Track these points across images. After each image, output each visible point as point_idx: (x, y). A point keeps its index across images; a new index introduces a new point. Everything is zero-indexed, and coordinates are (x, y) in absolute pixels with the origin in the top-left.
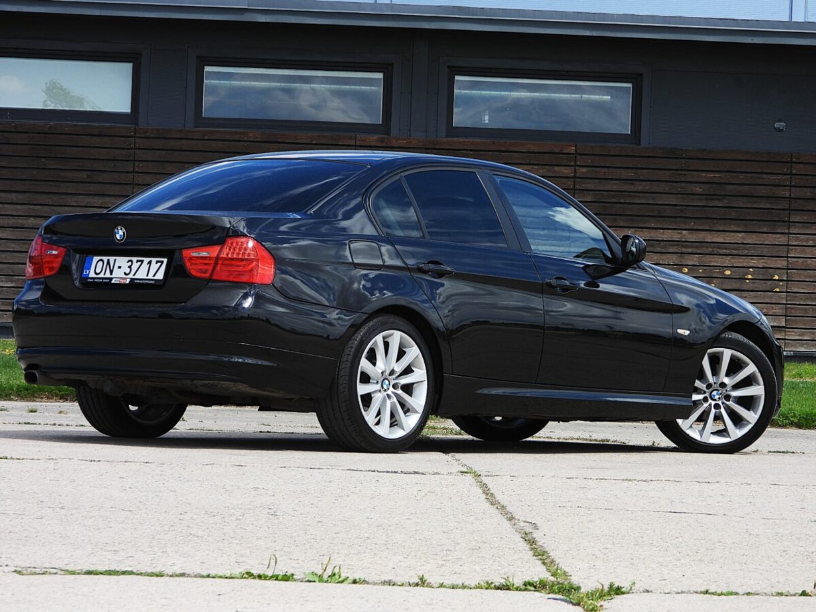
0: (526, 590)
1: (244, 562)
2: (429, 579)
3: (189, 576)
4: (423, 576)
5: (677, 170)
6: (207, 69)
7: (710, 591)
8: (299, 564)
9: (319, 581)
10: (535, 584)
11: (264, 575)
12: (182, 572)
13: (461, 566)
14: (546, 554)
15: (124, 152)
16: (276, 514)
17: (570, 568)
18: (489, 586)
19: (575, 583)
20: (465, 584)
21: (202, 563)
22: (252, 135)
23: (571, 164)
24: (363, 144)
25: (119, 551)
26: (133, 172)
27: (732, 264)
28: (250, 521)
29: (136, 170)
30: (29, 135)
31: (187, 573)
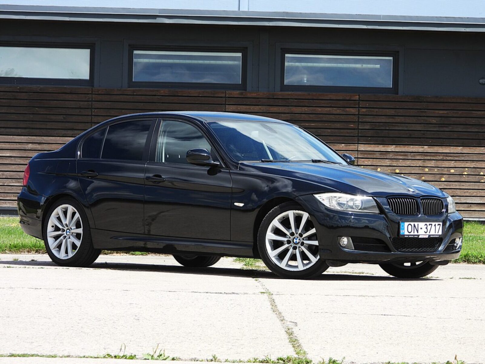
0: (278, 363)
1: (109, 348)
2: (219, 357)
3: (72, 357)
4: (215, 355)
5: (420, 109)
6: (136, 52)
7: (391, 362)
8: (142, 349)
9: (151, 359)
10: (284, 359)
11: (118, 355)
12: (69, 354)
13: (242, 349)
14: (297, 341)
15: (86, 103)
16: (139, 319)
17: (309, 349)
18: (255, 361)
19: (309, 358)
20: (241, 360)
21: (83, 349)
22: (163, 91)
23: (356, 107)
24: (230, 96)
25: (33, 342)
26: (92, 115)
27: (455, 165)
28: (121, 323)
29: (93, 114)
30: (28, 93)
31: (71, 355)
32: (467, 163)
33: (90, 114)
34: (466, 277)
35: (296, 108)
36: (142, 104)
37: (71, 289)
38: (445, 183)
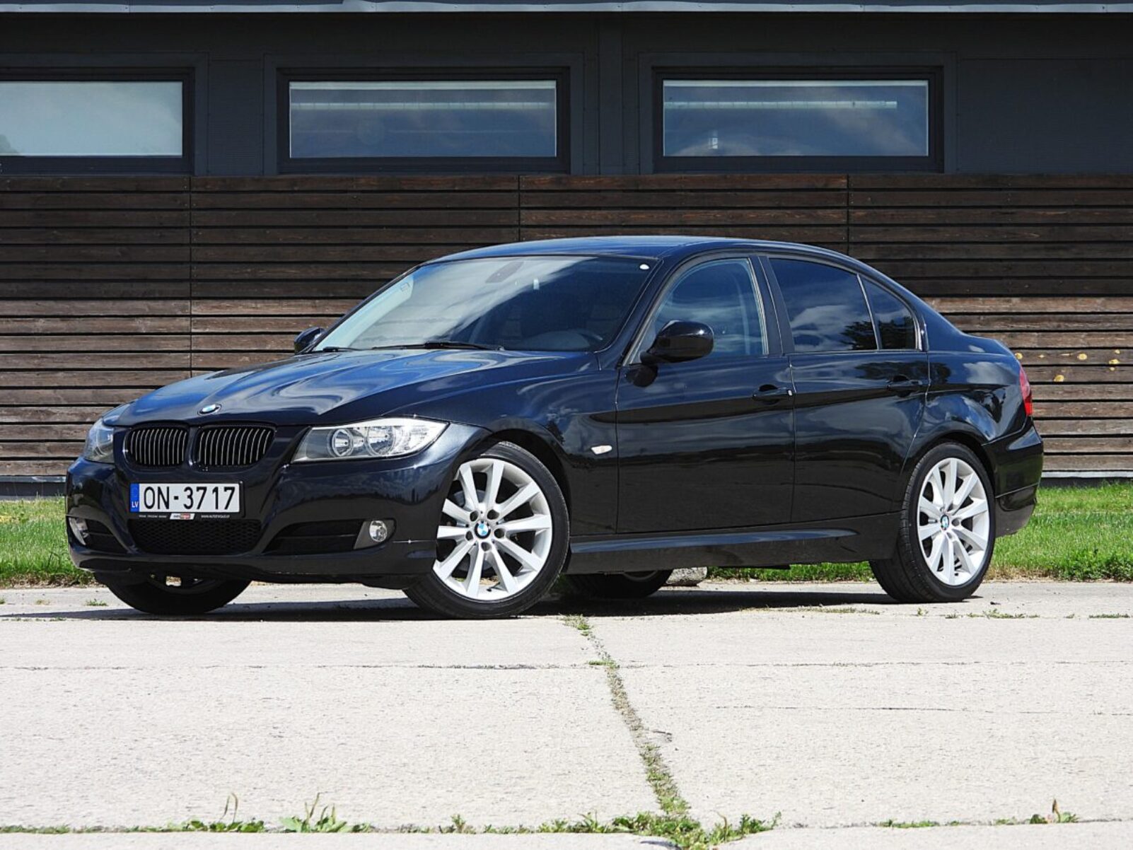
0: (615, 831)
1: (200, 807)
2: (468, 820)
3: (107, 830)
4: (459, 816)
5: (1000, 207)
6: (294, 86)
7: (894, 822)
8: (282, 806)
9: (302, 831)
10: (630, 822)
11: (219, 824)
12: (98, 825)
13: (529, 799)
14: (666, 778)
15: (175, 214)
16: (282, 734)
17: (694, 796)
18: (559, 828)
19: (693, 818)
20: (524, 826)
21: (134, 810)
22: (365, 181)
23: (841, 205)
24: (530, 188)
25: (14, 798)
26: (190, 244)
27: (1088, 343)
28: (237, 747)
29: (195, 241)
30: (32, 195)
31: (105, 826)
32: (1117, 336)
33: (187, 241)
34: (1106, 614)
35: (691, 213)
36: (315, 213)
37: (121, 666)
38: (1067, 387)
